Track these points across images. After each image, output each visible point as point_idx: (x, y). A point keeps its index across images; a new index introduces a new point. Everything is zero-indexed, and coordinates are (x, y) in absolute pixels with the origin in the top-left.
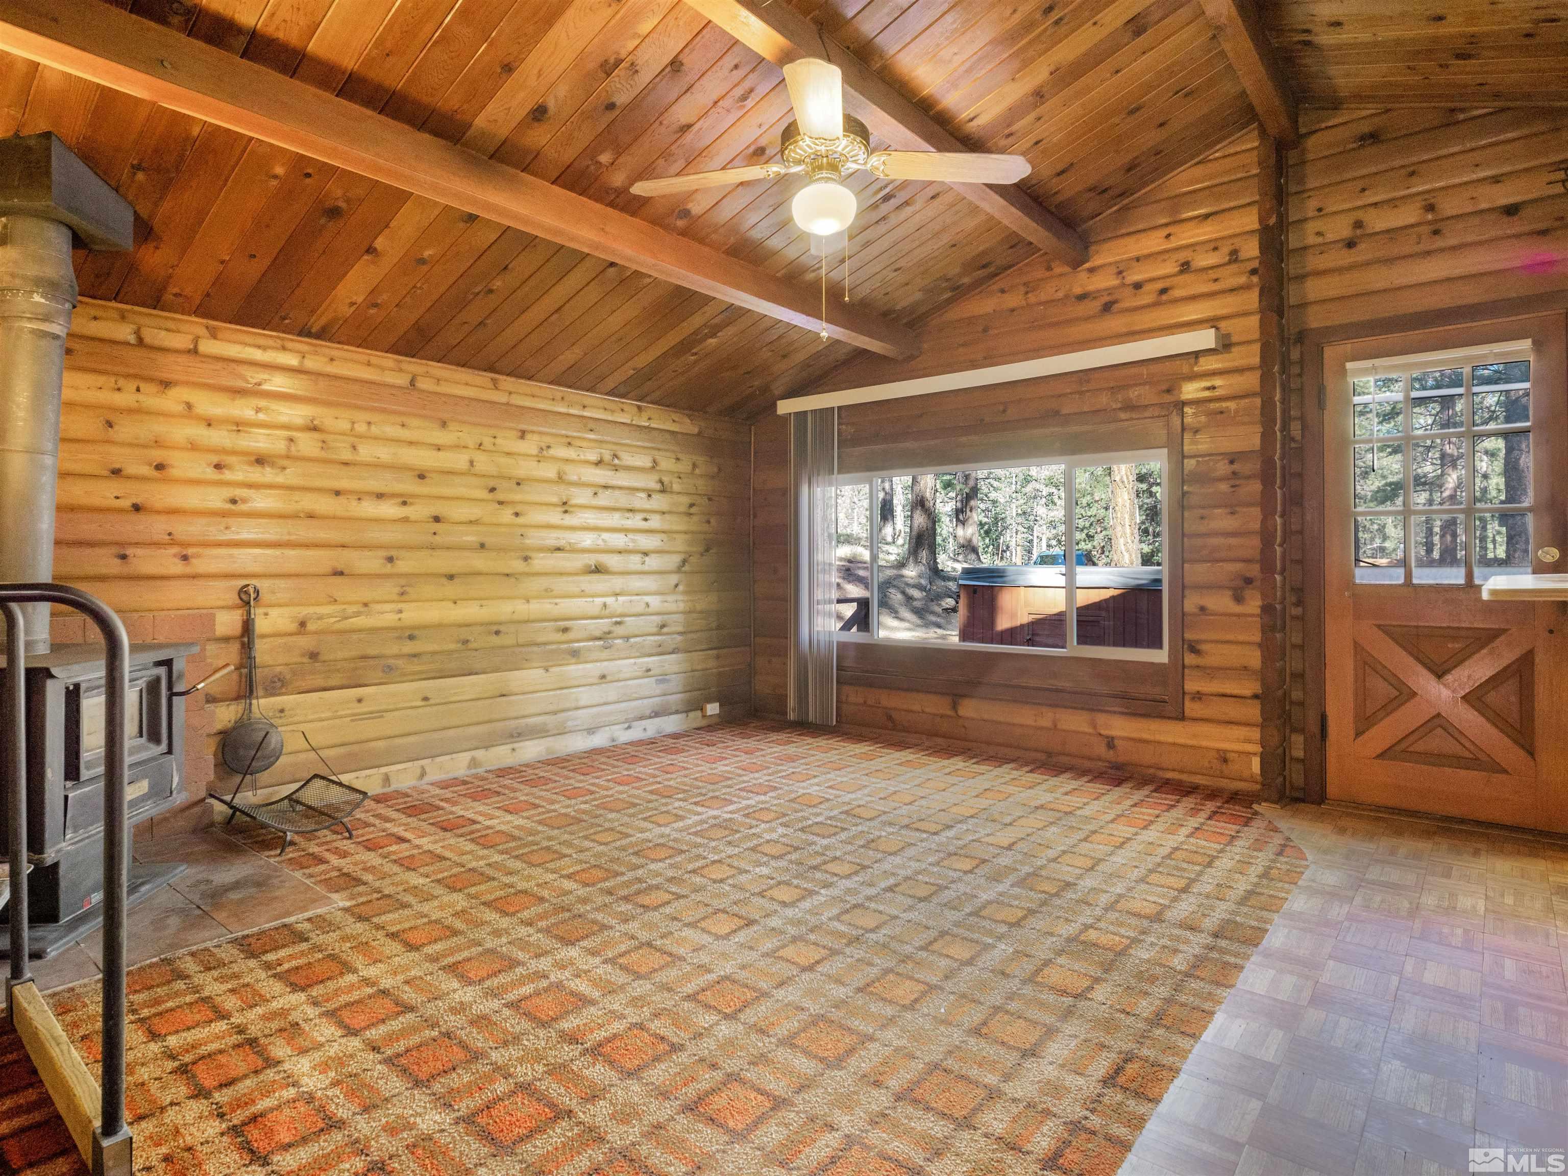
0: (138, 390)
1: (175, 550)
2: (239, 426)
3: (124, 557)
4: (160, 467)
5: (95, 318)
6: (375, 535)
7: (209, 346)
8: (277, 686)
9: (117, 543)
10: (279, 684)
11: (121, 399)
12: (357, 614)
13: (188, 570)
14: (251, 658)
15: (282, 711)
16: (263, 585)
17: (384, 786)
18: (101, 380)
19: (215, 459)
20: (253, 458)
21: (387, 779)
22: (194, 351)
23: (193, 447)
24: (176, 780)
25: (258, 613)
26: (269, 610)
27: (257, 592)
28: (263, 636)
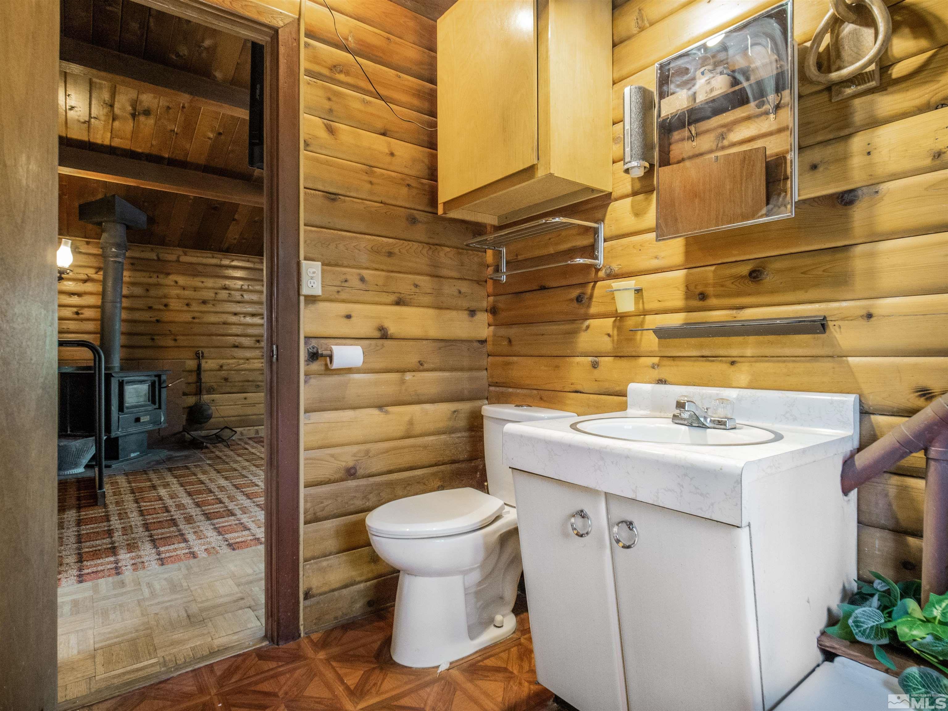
0: (158, 277)
1: (172, 337)
2: (195, 289)
3: (153, 339)
4: (166, 305)
5: (143, 251)
6: (250, 331)
7: (184, 259)
8: (211, 391)
9: (150, 334)
10: (212, 390)
11: (151, 281)
12: (244, 363)
13: (177, 344)
14: (200, 379)
15: (213, 401)
16: (206, 351)
17: (256, 434)
18: (144, 274)
19: (186, 301)
20: (201, 301)
21: (257, 432)
22: (178, 261)
23: (178, 297)
24: (163, 419)
25: (203, 362)
26: (208, 360)
27: (202, 353)
28: (205, 371)
